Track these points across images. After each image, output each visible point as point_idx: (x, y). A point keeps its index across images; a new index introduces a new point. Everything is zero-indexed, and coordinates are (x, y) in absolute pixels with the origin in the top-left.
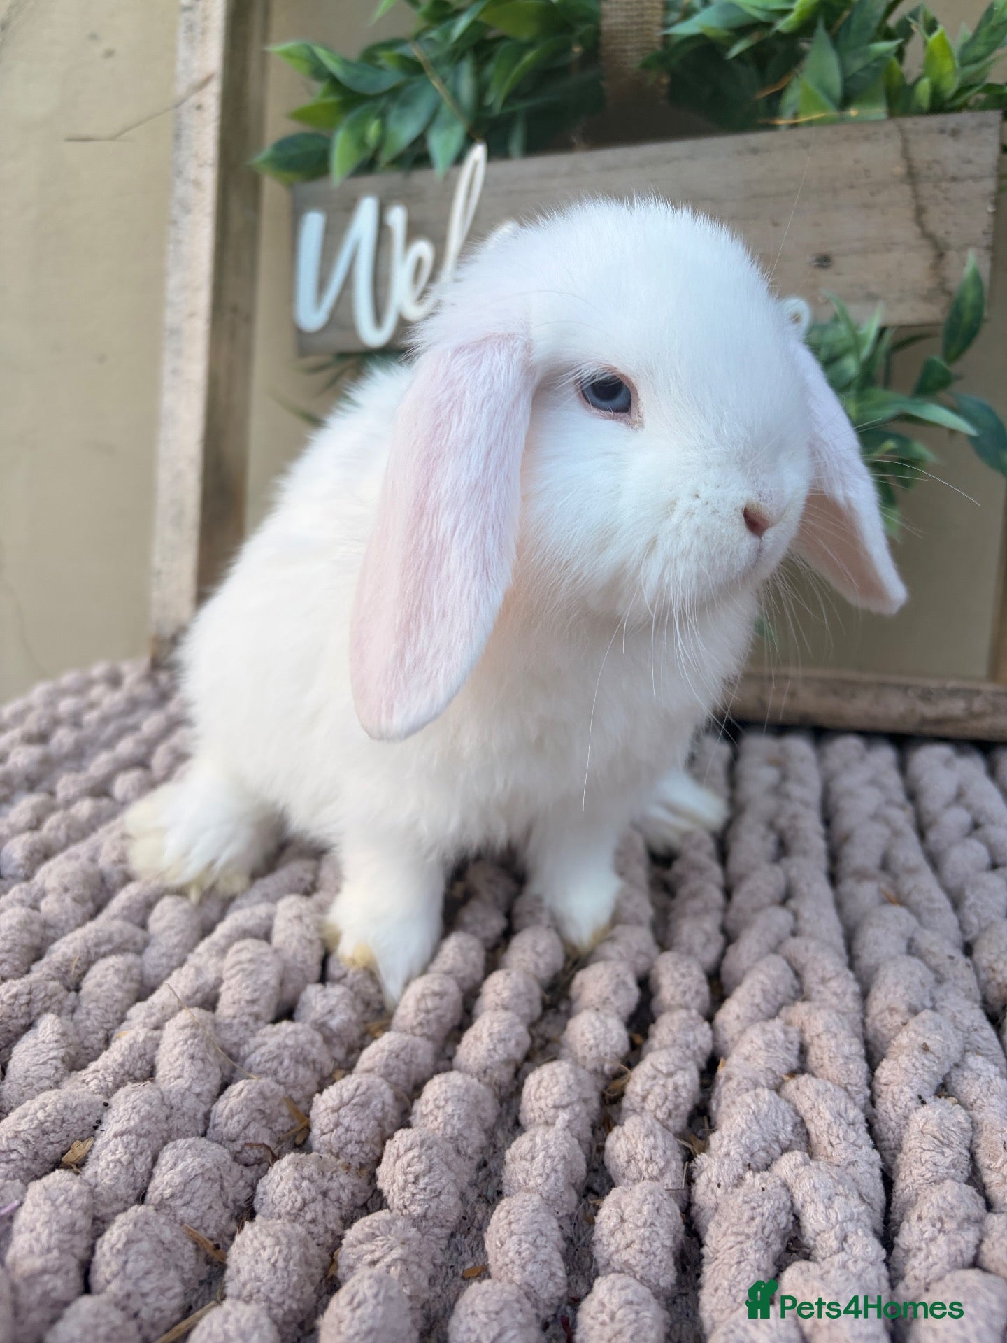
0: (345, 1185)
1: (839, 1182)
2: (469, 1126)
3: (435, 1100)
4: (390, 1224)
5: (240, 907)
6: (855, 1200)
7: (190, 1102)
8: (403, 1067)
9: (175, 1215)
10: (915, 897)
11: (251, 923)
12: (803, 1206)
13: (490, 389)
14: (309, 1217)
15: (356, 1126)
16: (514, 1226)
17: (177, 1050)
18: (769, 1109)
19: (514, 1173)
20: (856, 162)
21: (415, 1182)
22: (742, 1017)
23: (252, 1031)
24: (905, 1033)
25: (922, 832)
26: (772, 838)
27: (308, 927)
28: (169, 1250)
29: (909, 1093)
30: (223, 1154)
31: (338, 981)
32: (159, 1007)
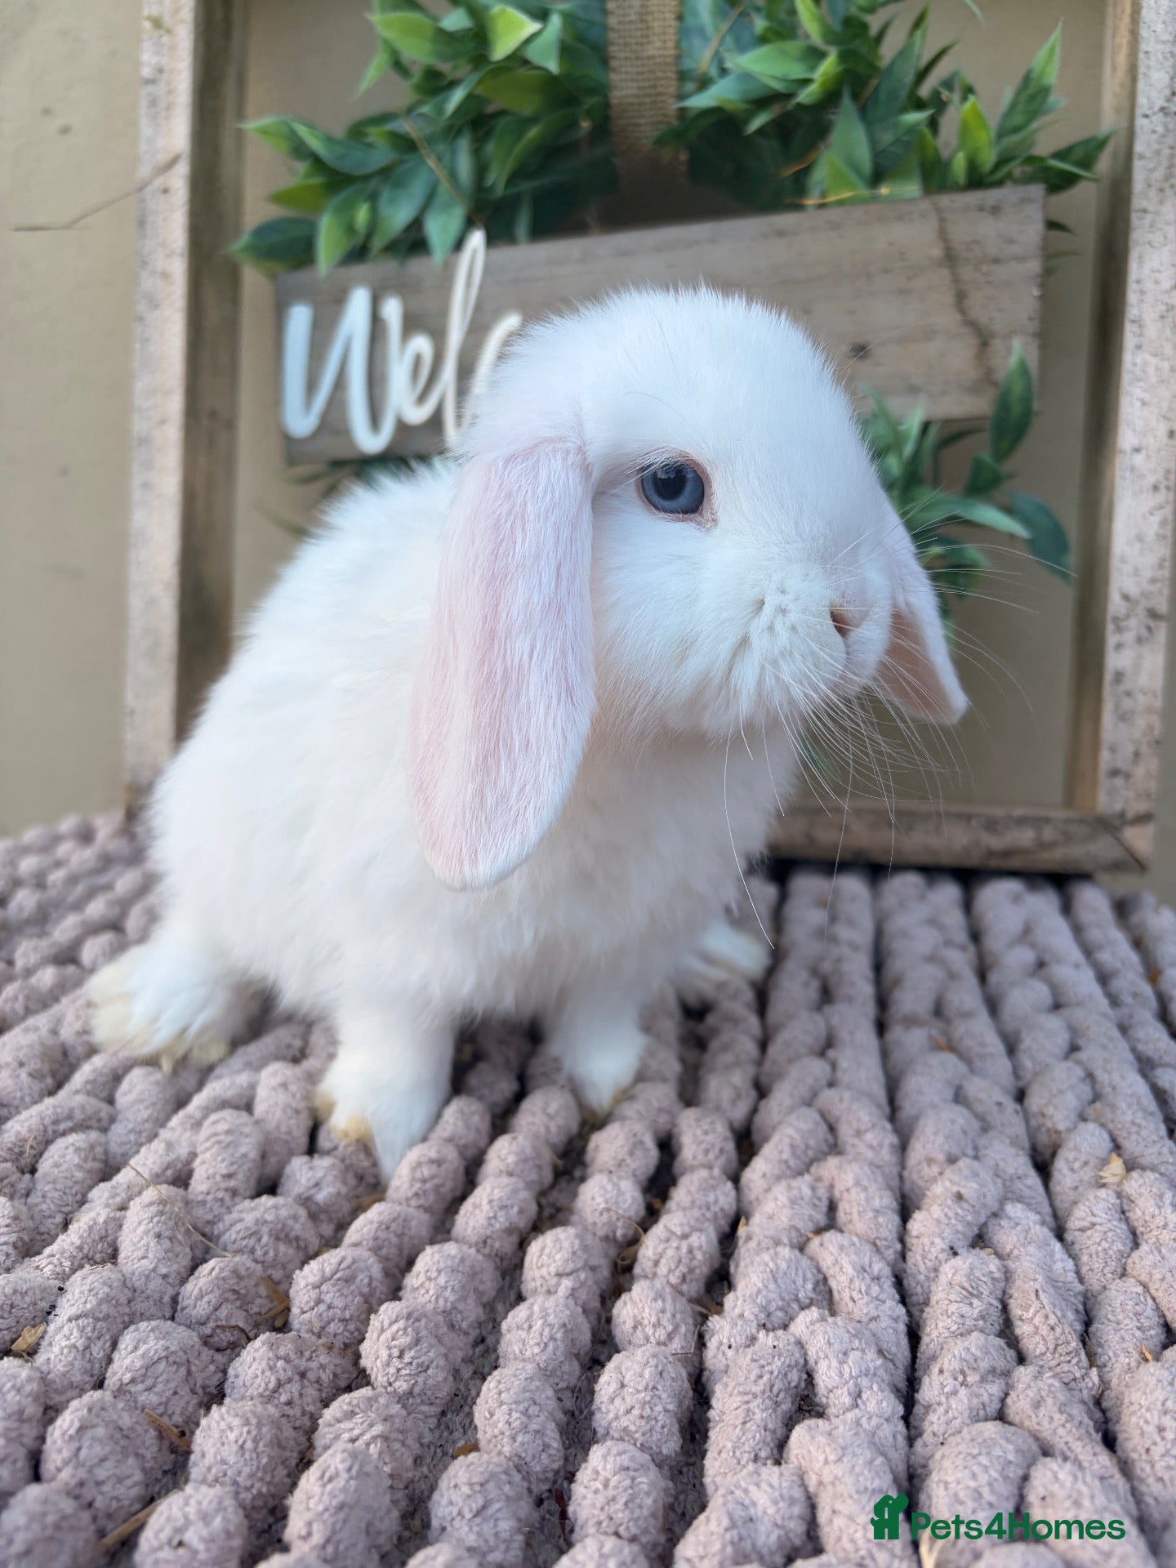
0: (325, 1364)
1: (855, 1336)
2: (464, 1299)
3: (427, 1271)
4: (370, 1401)
5: (219, 1077)
6: (871, 1354)
7: (156, 1284)
8: (394, 1240)
9: (136, 1402)
10: (968, 1042)
11: (230, 1094)
12: (816, 1363)
13: (551, 499)
14: (284, 1398)
15: (339, 1303)
16: (504, 1396)
17: (141, 1229)
18: (788, 1267)
19: (510, 1343)
20: (891, 244)
21: (400, 1357)
22: (768, 1175)
23: (228, 1208)
24: (940, 1183)
25: (982, 975)
26: (815, 984)
27: (294, 1096)
28: (128, 1437)
29: (940, 1244)
30: (191, 1337)
31: (328, 1153)
32: (125, 1186)
